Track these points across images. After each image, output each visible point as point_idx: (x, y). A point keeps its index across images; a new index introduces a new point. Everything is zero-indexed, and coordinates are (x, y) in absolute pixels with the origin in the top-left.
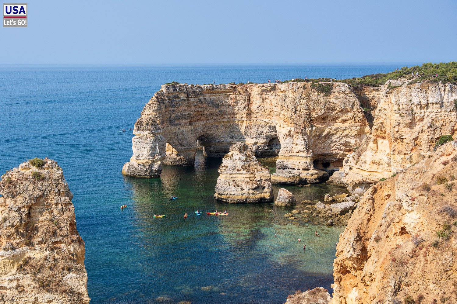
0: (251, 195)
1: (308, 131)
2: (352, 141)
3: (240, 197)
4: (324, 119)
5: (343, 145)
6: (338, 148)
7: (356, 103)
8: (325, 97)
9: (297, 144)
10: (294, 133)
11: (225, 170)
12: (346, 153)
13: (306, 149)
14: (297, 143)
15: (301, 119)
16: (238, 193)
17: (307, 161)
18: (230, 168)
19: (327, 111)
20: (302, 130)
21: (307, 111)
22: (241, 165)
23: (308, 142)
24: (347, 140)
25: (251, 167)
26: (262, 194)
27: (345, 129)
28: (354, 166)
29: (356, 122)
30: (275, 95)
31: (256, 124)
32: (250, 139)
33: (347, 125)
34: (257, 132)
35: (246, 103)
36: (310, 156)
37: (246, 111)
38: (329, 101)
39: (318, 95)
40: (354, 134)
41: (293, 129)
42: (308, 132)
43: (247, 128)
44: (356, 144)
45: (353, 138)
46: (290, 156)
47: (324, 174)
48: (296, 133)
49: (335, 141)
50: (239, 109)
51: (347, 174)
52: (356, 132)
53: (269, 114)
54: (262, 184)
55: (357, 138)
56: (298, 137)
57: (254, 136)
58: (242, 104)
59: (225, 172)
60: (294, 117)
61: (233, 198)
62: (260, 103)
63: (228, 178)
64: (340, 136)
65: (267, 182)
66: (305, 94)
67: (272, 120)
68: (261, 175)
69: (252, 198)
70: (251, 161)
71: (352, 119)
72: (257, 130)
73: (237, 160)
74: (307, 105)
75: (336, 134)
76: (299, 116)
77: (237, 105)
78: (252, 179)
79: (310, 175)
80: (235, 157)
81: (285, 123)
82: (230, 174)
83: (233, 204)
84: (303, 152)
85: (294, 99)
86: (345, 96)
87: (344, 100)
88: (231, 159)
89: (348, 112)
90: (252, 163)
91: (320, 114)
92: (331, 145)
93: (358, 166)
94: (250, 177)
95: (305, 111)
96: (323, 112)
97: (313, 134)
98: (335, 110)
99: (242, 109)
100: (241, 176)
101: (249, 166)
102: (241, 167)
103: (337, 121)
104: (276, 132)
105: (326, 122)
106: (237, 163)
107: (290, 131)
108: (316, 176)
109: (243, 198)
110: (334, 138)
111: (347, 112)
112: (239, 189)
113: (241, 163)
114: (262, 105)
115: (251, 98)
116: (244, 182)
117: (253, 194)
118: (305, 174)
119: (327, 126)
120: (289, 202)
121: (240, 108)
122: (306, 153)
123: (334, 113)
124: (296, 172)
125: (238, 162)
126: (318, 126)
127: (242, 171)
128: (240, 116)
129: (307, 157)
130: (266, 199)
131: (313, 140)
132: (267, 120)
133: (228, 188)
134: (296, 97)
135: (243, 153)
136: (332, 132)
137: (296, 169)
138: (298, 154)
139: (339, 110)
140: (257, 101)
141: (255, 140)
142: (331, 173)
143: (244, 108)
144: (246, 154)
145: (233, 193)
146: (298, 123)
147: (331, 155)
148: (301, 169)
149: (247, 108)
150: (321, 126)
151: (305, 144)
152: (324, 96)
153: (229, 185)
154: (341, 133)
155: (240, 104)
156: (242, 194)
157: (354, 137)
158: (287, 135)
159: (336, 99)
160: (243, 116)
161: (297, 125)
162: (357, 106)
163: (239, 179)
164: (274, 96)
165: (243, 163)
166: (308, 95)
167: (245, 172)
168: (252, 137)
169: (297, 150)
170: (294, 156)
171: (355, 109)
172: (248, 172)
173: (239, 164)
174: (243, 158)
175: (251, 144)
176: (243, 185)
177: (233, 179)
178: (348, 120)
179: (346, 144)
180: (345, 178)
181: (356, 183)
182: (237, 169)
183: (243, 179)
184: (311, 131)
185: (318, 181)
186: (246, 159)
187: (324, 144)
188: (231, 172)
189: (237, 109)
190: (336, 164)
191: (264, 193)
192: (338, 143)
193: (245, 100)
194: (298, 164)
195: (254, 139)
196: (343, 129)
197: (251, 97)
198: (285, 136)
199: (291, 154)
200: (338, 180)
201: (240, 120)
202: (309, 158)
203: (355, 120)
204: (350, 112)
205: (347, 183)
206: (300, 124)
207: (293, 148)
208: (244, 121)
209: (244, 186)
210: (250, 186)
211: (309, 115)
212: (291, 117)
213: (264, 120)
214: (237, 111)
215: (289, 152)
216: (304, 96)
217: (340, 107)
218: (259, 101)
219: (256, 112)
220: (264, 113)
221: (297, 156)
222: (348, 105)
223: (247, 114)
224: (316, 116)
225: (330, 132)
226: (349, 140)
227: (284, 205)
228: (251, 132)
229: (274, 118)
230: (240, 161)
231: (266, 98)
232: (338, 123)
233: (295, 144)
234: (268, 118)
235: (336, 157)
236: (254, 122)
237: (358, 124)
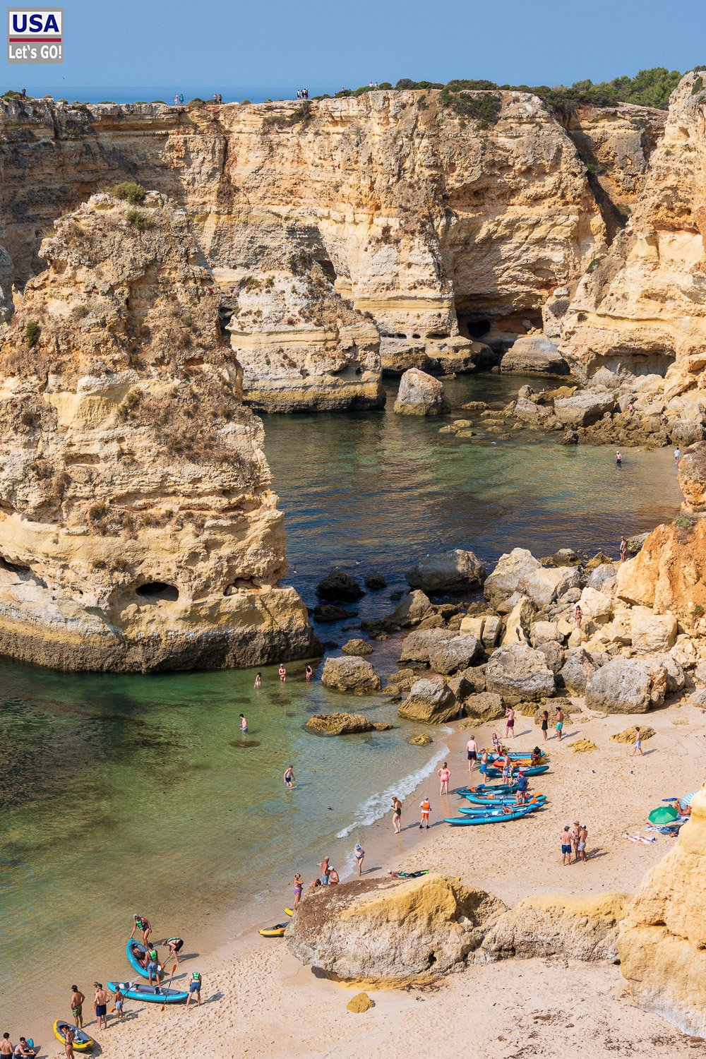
0: (328, 390)
1: (440, 228)
2: (557, 256)
3: (298, 396)
4: (477, 194)
5: (530, 269)
6: (514, 279)
7: (564, 149)
8: (481, 131)
9: (410, 265)
10: (400, 233)
11: (255, 322)
12: (537, 292)
13: (438, 276)
14: (411, 260)
15: (419, 192)
16: (294, 383)
17: (442, 311)
18: (269, 318)
19: (487, 172)
20: (423, 225)
21: (434, 172)
22: (298, 308)
23: (440, 258)
24: (542, 255)
25: (325, 313)
26: (358, 388)
27: (537, 224)
28: (591, 309)
29: (566, 203)
30: (317, 134)
31: (246, 223)
32: (226, 268)
33: (542, 210)
34: (248, 249)
35: (216, 160)
36: (450, 295)
37: (214, 185)
38: (493, 143)
39: (463, 126)
40: (561, 237)
41: (395, 223)
42: (439, 231)
43: (219, 234)
44: (566, 266)
45: (559, 247)
46: (390, 299)
47: (484, 350)
48: (406, 232)
49: (508, 259)
50: (194, 179)
51: (573, 333)
52: (567, 232)
53: (291, 192)
54: (358, 359)
55: (568, 247)
56: (412, 243)
57: (241, 259)
58: (203, 162)
59: (256, 328)
60: (395, 190)
61: (279, 398)
62: (261, 159)
63: (263, 346)
64: (522, 244)
65: (370, 354)
66: (425, 124)
67: (299, 210)
68: (355, 333)
69: (331, 396)
70: (324, 296)
71: (555, 194)
72: (250, 242)
73: (286, 296)
74: (434, 155)
75: (510, 237)
76: (411, 186)
77: (189, 166)
78: (330, 344)
79: (451, 351)
80: (278, 287)
81: (360, 210)
82: (270, 333)
83: (280, 414)
84: (430, 285)
85: (395, 139)
86: (535, 130)
87: (533, 139)
88: (269, 292)
89: (545, 174)
90: (327, 302)
91: (469, 180)
92: (498, 269)
93: (602, 310)
94: (326, 341)
95: (427, 172)
96: (477, 174)
97: (451, 236)
98: (510, 167)
99: (204, 177)
100: (298, 337)
101: (322, 309)
102: (300, 313)
103: (512, 201)
105: (483, 204)
106: (286, 302)
107: (386, 230)
108: (465, 353)
109: (309, 397)
110: (505, 250)
111: (542, 173)
112: (296, 372)
113: (299, 301)
114: (268, 165)
115: (231, 145)
116: (309, 355)
117: (334, 386)
118: (436, 349)
119: (486, 215)
120: (435, 405)
121: (197, 177)
122: (438, 289)
123: (508, 179)
124: (410, 343)
125: (290, 299)
126: (465, 215)
127: (301, 325)
128: (197, 200)
129: (440, 300)
130: (369, 400)
131: (453, 253)
132: (283, 210)
133: (265, 371)
134: (399, 132)
135: (303, 274)
136: (501, 231)
137: (409, 337)
138: (414, 293)
139: (520, 169)
140: (251, 154)
141: (241, 273)
143: (211, 176)
144: (309, 278)
145: (279, 384)
146: (409, 205)
147: (495, 298)
148: (423, 335)
149: (218, 175)
150: (471, 215)
151: (434, 263)
152: (479, 128)
153: (268, 363)
154: (526, 233)
155: (196, 163)
156: (305, 387)
157: (560, 243)
158: (378, 241)
159: (511, 137)
160: (206, 198)
161: (406, 210)
162: (568, 158)
163: (294, 346)
164: (310, 136)
165: (305, 302)
166: (435, 125)
167: (310, 326)
168: (232, 263)
169: (411, 280)
170: (403, 298)
171: (563, 167)
172: (320, 325)
173: (294, 305)
174: (303, 288)
176: (306, 363)
177: (277, 346)
178: (545, 198)
179: (538, 266)
180: (566, 343)
181: (598, 355)
182: (286, 318)
183: (305, 346)
184: (447, 227)
185: (472, 366)
186: (311, 291)
187: (478, 268)
188: (270, 327)
189: (188, 178)
190: (508, 324)
191: (362, 383)
192: (515, 264)
193: (213, 152)
194: (416, 320)
195: (239, 269)
196: (530, 222)
197: (232, 141)
198: (373, 243)
199: (393, 293)
200: (528, 362)
201: (197, 213)
202: (446, 304)
203: (563, 196)
204: (550, 174)
205: (574, 357)
206: (417, 208)
207: (397, 275)
208: (208, 214)
209: (309, 366)
210: (327, 365)
211: (438, 181)
212: (388, 188)
213: (275, 209)
214: (188, 184)
215: (388, 289)
216: (421, 128)
217: (523, 160)
218: (259, 153)
219: (246, 185)
220: (272, 189)
221: (410, 298)
222: (544, 155)
223: (219, 192)
224: (458, 185)
225: (495, 232)
226: (547, 253)
227: (423, 413)
228: (231, 247)
229: (307, 201)
230: (294, 295)
231: (279, 144)
232: (517, 207)
233: (404, 265)
234: (287, 203)
235: (510, 303)
236: (242, 217)
237: (571, 207)
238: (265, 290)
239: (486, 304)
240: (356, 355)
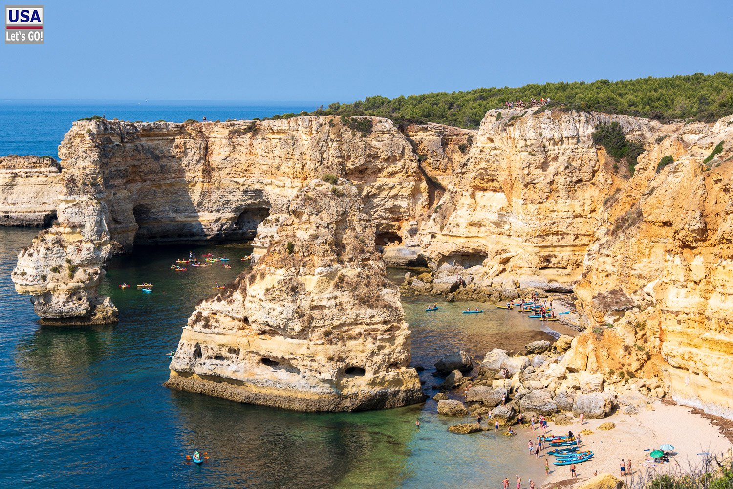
2: (404, 204)
4: (361, 171)
5: (389, 211)
6: (381, 216)
7: (406, 148)
12: (393, 223)
15: (332, 171)
19: (367, 160)
21: (340, 160)
24: (396, 203)
27: (393, 187)
29: (408, 176)
30: (263, 139)
31: (218, 188)
32: (206, 212)
33: (395, 180)
34: (219, 201)
35: (202, 153)
37: (200, 167)
38: (370, 145)
39: (354, 135)
40: (406, 194)
43: (203, 194)
44: (408, 209)
45: (405, 199)
49: (378, 206)
50: (189, 163)
52: (409, 191)
53: (246, 171)
55: (410, 199)
57: (215, 207)
58: (194, 154)
60: (319, 169)
62: (228, 153)
64: (385, 198)
66: (334, 134)
67: (250, 180)
71: (402, 171)
72: (221, 198)
74: (340, 151)
75: (379, 194)
76: (328, 167)
77: (186, 156)
81: (295, 181)
85: (318, 143)
86: (391, 137)
87: (390, 142)
88: (276, 225)
89: (397, 160)
91: (359, 164)
92: (372, 211)
93: (444, 232)
95: (336, 160)
96: (362, 161)
98: (378, 157)
99: (195, 162)
103: (379, 175)
104: (264, 198)
105: (364, 177)
110: (376, 201)
111: (396, 160)
114: (232, 156)
115: (209, 145)
119: (366, 183)
121: (191, 162)
123: (378, 163)
126: (355, 182)
128: (191, 175)
132: (241, 180)
134: (320, 139)
136: (374, 191)
139: (384, 158)
140: (222, 150)
141: (215, 215)
143: (198, 162)
149: (203, 161)
150: (359, 183)
152: (362, 137)
154: (387, 192)
155: (190, 155)
157: (406, 197)
159: (379, 141)
160: (196, 174)
162: (409, 152)
164: (259, 140)
166: (339, 135)
168: (210, 210)
171: (406, 157)
175: (210, 221)
178: (397, 173)
179: (393, 210)
180: (425, 250)
181: (443, 256)
189: (186, 163)
192: (381, 208)
193: (200, 149)
195: (214, 213)
196: (389, 186)
197: (210, 142)
201: (190, 182)
203: (406, 172)
204: (399, 161)
205: (431, 257)
208: (196, 183)
211: (342, 165)
212: (315, 169)
213: (236, 180)
214: (186, 166)
216: (332, 137)
217: (386, 153)
218: (227, 149)
219: (219, 167)
220: (234, 169)
222: (396, 151)
223: (204, 171)
224: (352, 167)
225: (371, 192)
226: (398, 202)
228: (210, 201)
229: (255, 175)
231: (238, 144)
232: (382, 178)
234: (243, 176)
236: (217, 184)
237: (411, 178)
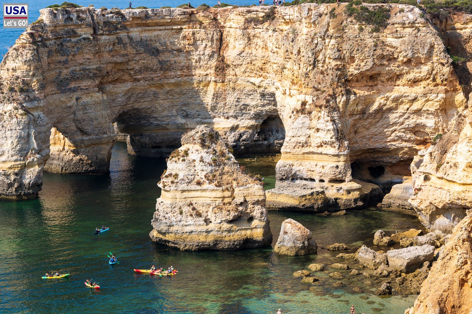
0: (224, 234)
1: (341, 103)
2: (430, 122)
3: (202, 238)
4: (372, 78)
5: (411, 131)
6: (400, 138)
7: (436, 46)
8: (374, 34)
9: (318, 130)
10: (312, 107)
11: (172, 182)
12: (417, 147)
13: (337, 138)
14: (318, 126)
15: (327, 77)
16: (200, 229)
17: (339, 164)
18: (183, 180)
19: (378, 62)
20: (328, 101)
21: (339, 63)
22: (204, 173)
23: (339, 125)
24: (419, 121)
25: (225, 177)
26: (249, 232)
27: (415, 99)
28: (433, 172)
29: (437, 85)
30: (274, 31)
31: (234, 89)
32: (222, 119)
33: (419, 89)
34: (236, 106)
35: (214, 46)
36: (346, 152)
37: (214, 63)
38: (383, 42)
39: (361, 30)
40: (432, 109)
41: (309, 99)
42: (340, 105)
43: (216, 96)
44: (436, 129)
45: (431, 116)
46: (304, 153)
47: (373, 190)
48: (316, 106)
49: (395, 124)
50: (200, 59)
51: (419, 190)
52: (437, 105)
53: (262, 69)
54: (248, 211)
55: (438, 116)
56: (320, 114)
57: (231, 113)
58: (205, 47)
59: (173, 188)
60: (311, 75)
61: (188, 240)
62: (243, 46)
63: (178, 200)
64: (404, 114)
65: (257, 207)
66: (334, 28)
67: (267, 81)
68: (246, 192)
69: (227, 239)
70: (225, 164)
71: (429, 78)
72: (237, 101)
73: (197, 163)
74: (339, 51)
75: (396, 108)
76: (322, 73)
77: (197, 49)
78: (226, 200)
79: (345, 193)
80: (191, 156)
81: (294, 87)
82: (183, 191)
83: (188, 251)
84: (331, 145)
85: (313, 39)
86: (414, 32)
87: (412, 39)
88: (184, 160)
89: (421, 63)
90: (226, 168)
91: (365, 69)
92: (388, 131)
93: (440, 174)
94: (224, 197)
95: (334, 63)
96: (370, 64)
97: (350, 108)
98: (395, 59)
99: (207, 57)
100: (204, 194)
101: (222, 174)
102: (205, 177)
103: (398, 82)
104: (275, 105)
105: (376, 85)
106: (196, 168)
107: (304, 104)
108: (356, 194)
109: (210, 239)
110: (393, 117)
111: (419, 63)
112: (201, 220)
113: (205, 168)
114: (247, 50)
115: (224, 36)
116: (211, 207)
117: (229, 231)
118: (335, 191)
119: (379, 92)
120: (303, 248)
121: (202, 57)
122: (337, 148)
123: (393, 67)
124: (317, 186)
125: (199, 166)
126: (361, 92)
127: (206, 186)
128: (202, 72)
129: (338, 156)
130: (256, 242)
131: (351, 121)
132: (257, 81)
133: (179, 219)
134: (315, 34)
135: (209, 148)
136: (389, 104)
137: (317, 181)
138: (320, 150)
139: (402, 61)
140: (237, 42)
141: (232, 122)
142: (387, 188)
143: (211, 56)
144: (214, 150)
145: (188, 229)
146: (320, 86)
147: (386, 151)
148: (327, 180)
149: (216, 56)
150: (366, 93)
151: (334, 129)
152: (373, 31)
153: (181, 213)
154: (407, 106)
155: (201, 48)
156: (208, 232)
157: (432, 114)
158: (298, 112)
159: (397, 38)
160: (208, 72)
161: (317, 90)
162: (438, 53)
163: (201, 201)
164: (270, 32)
165: (209, 168)
166: (341, 29)
167: (212, 186)
168: (226, 115)
169: (319, 141)
170: (313, 153)
171: (435, 59)
172: (220, 186)
173: (201, 171)
174: (209, 158)
175: (225, 130)
176: (209, 213)
177: (188, 201)
178: (421, 81)
179: (417, 129)
180: (414, 197)
181: (437, 208)
182: (196, 180)
183: (208, 201)
184: (347, 102)
185: (360, 203)
186: (215, 161)
187: (373, 130)
188: (184, 186)
189: (196, 58)
190: (397, 169)
191: (252, 229)
192: (400, 128)
193: (212, 40)
194: (321, 170)
195: (231, 119)
196: (410, 98)
197: (225, 33)
198: (295, 113)
199: (306, 150)
200: (400, 202)
201: (202, 81)
202: (342, 158)
203: (434, 80)
204: (425, 64)
205: (419, 208)
206: (325, 89)
207: (309, 137)
208: (209, 82)
209: (211, 216)
210: (224, 215)
211: (342, 69)
212: (306, 74)
213: (252, 80)
214: (196, 62)
215: (303, 146)
216: (331, 31)
217: (405, 54)
218: (241, 42)
219: (234, 63)
220: (250, 66)
221: (318, 153)
222: (420, 50)
223: (217, 68)
224: (356, 72)
225: (385, 105)
226: (422, 120)
227: (293, 253)
228: (225, 104)
229: (271, 75)
230: (201, 163)
231: (254, 36)
232: (401, 87)
233: (314, 130)
234: (260, 76)
235: (398, 154)
236: (232, 85)
237: (440, 88)
238: (182, 158)
239: (380, 155)
240: (246, 207)
